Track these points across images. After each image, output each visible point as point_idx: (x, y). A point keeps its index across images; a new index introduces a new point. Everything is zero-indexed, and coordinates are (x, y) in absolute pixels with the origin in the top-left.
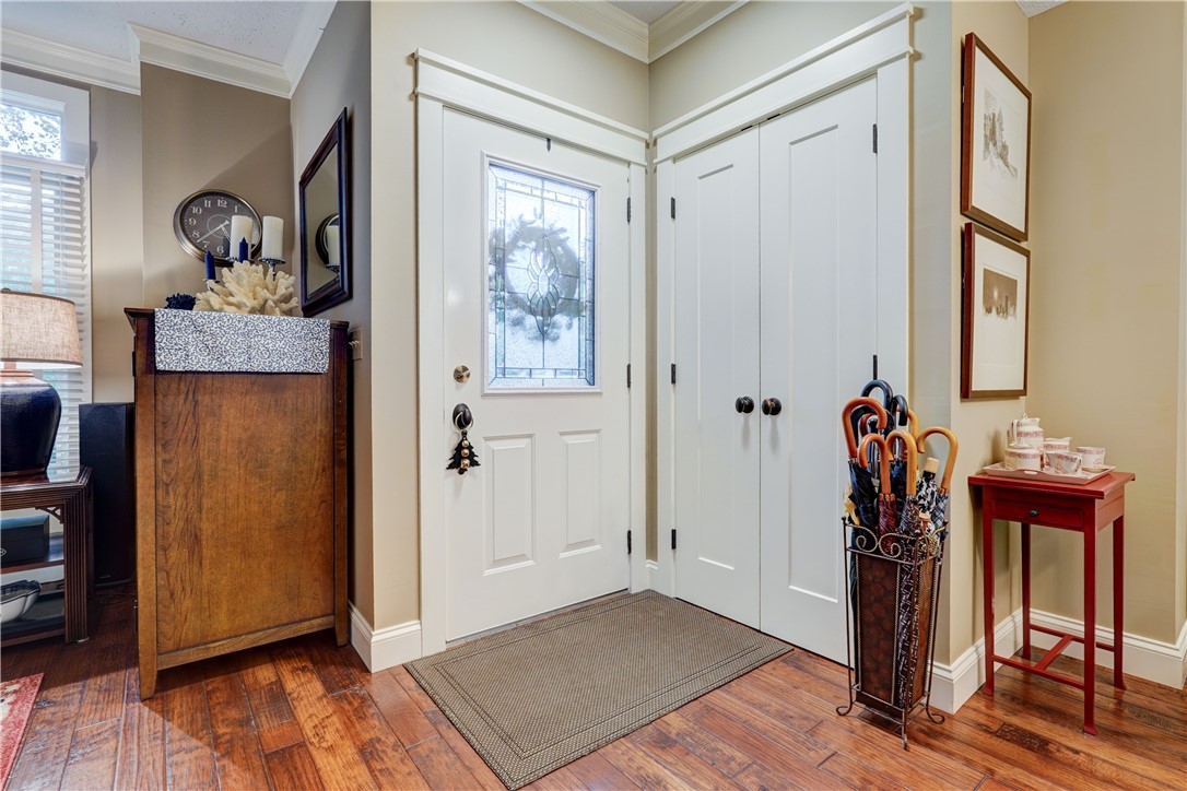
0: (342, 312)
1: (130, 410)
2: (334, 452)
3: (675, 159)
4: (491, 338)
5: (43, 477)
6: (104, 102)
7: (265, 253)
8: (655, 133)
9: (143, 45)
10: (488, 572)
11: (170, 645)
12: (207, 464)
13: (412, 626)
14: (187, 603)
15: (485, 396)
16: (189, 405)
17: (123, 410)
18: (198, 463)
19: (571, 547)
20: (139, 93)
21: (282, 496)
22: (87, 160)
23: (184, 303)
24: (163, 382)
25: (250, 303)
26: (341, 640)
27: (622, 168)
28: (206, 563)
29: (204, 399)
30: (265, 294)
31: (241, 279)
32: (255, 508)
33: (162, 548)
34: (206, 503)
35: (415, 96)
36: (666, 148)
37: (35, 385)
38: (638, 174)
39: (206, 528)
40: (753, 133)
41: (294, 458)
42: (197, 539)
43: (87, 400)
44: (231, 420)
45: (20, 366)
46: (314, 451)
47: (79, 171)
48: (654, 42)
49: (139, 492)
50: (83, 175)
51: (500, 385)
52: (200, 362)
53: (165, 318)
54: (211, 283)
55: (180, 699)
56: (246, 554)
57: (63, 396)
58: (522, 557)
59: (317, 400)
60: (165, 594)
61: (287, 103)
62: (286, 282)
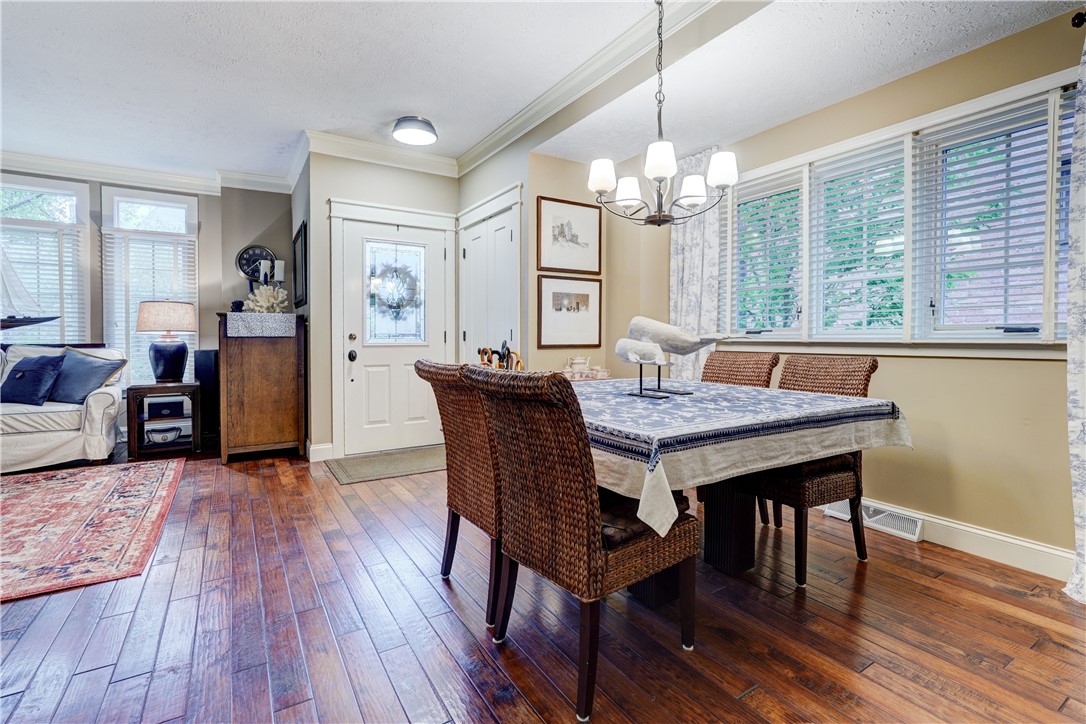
0: (301, 311)
1: (217, 353)
2: (298, 371)
3: (466, 228)
4: (368, 321)
5: (181, 381)
6: (204, 201)
7: (276, 278)
8: (459, 215)
9: (222, 178)
10: (366, 427)
11: (232, 445)
12: (246, 373)
13: (329, 446)
14: (239, 429)
15: (364, 347)
16: (239, 350)
17: (213, 353)
18: (243, 374)
19: (411, 419)
20: (220, 195)
21: (276, 388)
22: (197, 231)
23: (238, 307)
24: (230, 341)
25: (266, 305)
26: (301, 453)
27: (443, 233)
28: (246, 414)
29: (245, 347)
30: (272, 300)
31: (263, 293)
32: (265, 393)
33: (229, 406)
34: (246, 389)
35: (330, 217)
36: (463, 223)
37: (178, 341)
38: (451, 236)
39: (246, 400)
40: (485, 223)
41: (281, 373)
42: (242, 403)
43: (197, 349)
44: (255, 357)
45: (172, 333)
46: (290, 370)
47: (194, 237)
48: (461, 167)
49: (221, 384)
50: (195, 239)
51: (373, 341)
52: (244, 333)
53: (230, 315)
54: (250, 296)
55: (236, 465)
56: (261, 412)
57: (188, 346)
58: (384, 421)
59: (291, 349)
60: (230, 424)
61: (290, 196)
62: (282, 294)
